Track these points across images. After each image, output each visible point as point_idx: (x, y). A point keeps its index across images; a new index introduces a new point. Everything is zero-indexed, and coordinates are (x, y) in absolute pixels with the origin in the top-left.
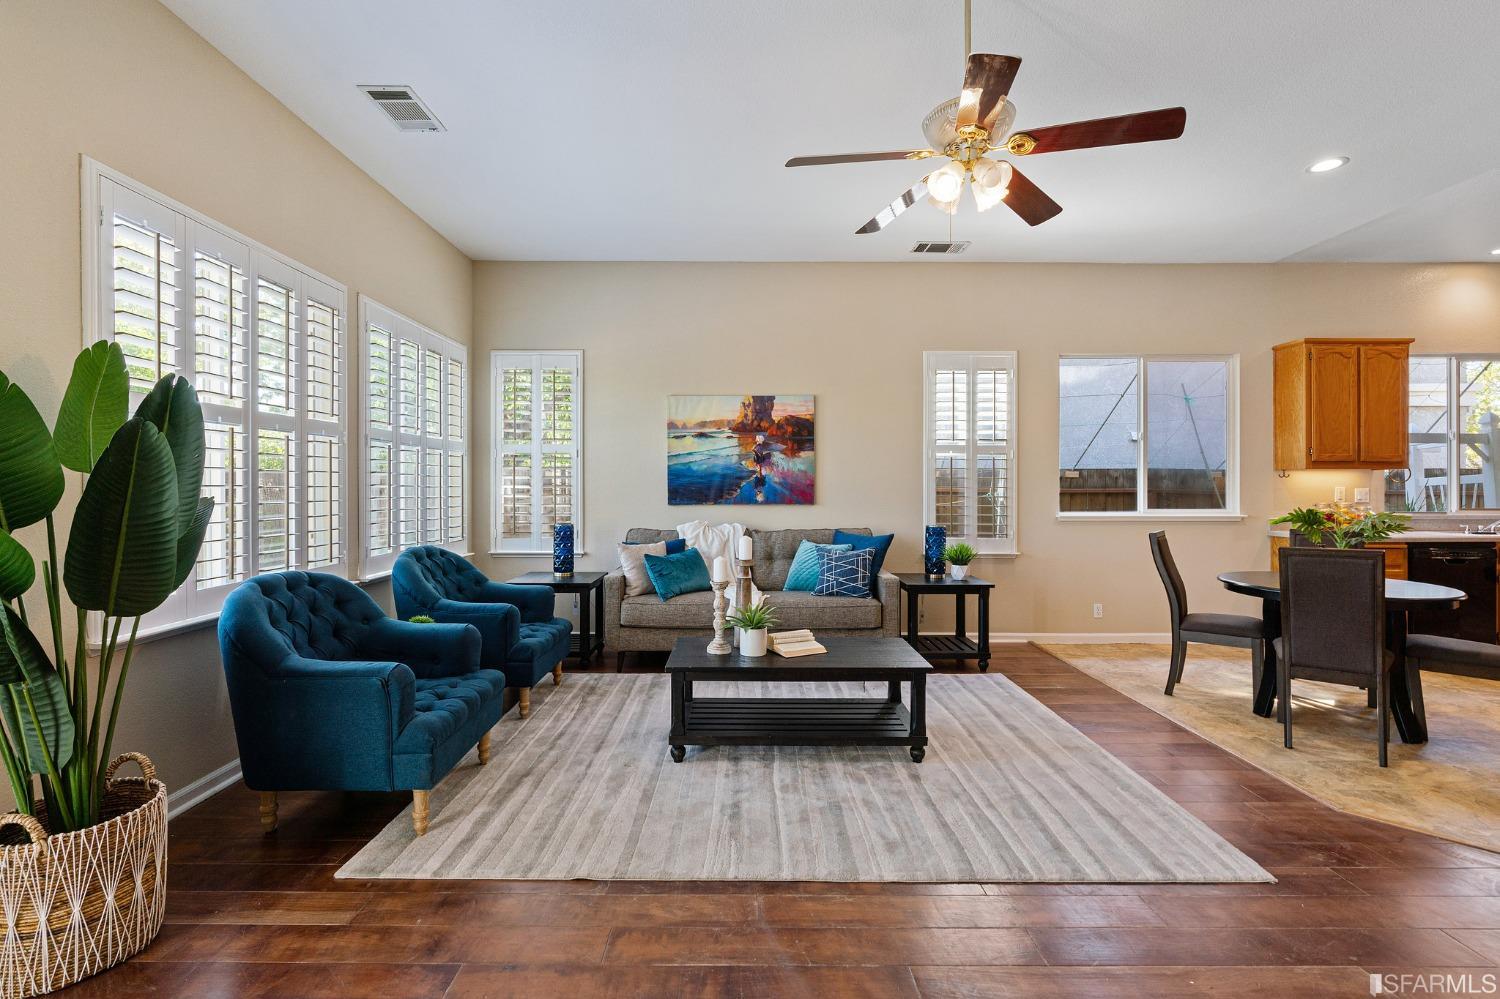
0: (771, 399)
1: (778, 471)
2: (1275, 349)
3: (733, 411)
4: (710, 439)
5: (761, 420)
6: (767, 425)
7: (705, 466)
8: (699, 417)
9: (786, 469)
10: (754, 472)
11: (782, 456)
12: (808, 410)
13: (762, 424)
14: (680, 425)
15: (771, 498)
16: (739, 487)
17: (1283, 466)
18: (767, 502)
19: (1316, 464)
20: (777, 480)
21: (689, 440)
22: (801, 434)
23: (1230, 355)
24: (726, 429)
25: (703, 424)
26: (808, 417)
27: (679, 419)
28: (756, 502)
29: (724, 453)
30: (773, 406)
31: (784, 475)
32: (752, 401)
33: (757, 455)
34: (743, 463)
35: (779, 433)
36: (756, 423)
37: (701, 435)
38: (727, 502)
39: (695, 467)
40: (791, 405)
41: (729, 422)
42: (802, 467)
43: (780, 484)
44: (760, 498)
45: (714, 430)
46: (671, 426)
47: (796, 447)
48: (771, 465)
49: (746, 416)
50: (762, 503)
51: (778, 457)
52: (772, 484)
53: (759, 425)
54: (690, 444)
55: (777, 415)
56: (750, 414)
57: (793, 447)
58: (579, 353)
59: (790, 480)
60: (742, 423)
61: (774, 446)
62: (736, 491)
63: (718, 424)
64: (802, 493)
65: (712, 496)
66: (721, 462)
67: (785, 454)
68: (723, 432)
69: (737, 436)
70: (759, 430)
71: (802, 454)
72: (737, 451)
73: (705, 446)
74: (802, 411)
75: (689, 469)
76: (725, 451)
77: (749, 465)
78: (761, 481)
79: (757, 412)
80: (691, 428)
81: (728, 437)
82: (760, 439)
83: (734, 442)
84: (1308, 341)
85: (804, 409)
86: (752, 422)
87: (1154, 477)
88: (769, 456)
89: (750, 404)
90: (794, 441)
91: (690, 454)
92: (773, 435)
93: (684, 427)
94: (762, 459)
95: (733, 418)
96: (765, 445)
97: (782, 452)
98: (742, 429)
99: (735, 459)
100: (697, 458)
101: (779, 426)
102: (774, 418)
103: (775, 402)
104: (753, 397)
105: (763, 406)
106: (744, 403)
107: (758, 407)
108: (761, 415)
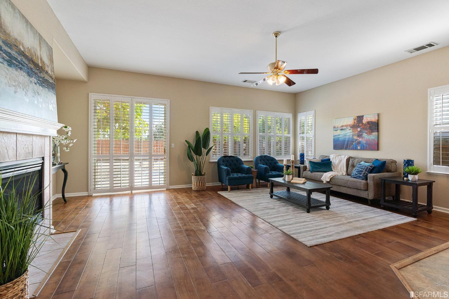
0: (363, 116)
1: (365, 139)
3: (350, 121)
4: (344, 131)
6: (361, 125)
7: (343, 138)
8: (341, 125)
9: (367, 138)
10: (357, 140)
11: (366, 134)
12: (375, 119)
13: (360, 125)
14: (336, 127)
15: (362, 148)
16: (353, 145)
18: (361, 149)
20: (364, 142)
21: (339, 131)
22: (375, 126)
24: (349, 127)
25: (342, 126)
26: (375, 121)
27: (336, 126)
28: (358, 149)
29: (348, 134)
30: (363, 119)
31: (367, 141)
32: (356, 118)
33: (358, 134)
34: (354, 137)
35: (365, 127)
36: (358, 125)
37: (342, 129)
38: (349, 149)
39: (340, 139)
40: (370, 118)
41: (350, 125)
42: (373, 138)
43: (366, 143)
44: (359, 148)
45: (345, 128)
46: (334, 127)
47: (371, 131)
48: (362, 137)
49: (355, 123)
50: (359, 150)
51: (365, 135)
52: (363, 143)
53: (359, 125)
54: (339, 132)
55: (365, 121)
56: (356, 122)
57: (370, 131)
58: (314, 111)
60: (353, 125)
61: (363, 131)
62: (351, 146)
63: (347, 126)
65: (345, 147)
66: (347, 137)
67: (367, 134)
68: (348, 128)
69: (352, 129)
70: (359, 127)
71: (373, 133)
72: (352, 134)
73: (343, 132)
74: (374, 119)
75: (339, 139)
76: (349, 133)
77: (355, 138)
78: (359, 143)
79: (358, 121)
80: (339, 128)
81: (350, 130)
82: (359, 129)
83: (351, 131)
85: (374, 118)
86: (357, 124)
88: (362, 135)
89: (356, 119)
90: (370, 129)
92: (363, 128)
93: (338, 127)
94: (360, 136)
95: (351, 124)
96: (360, 131)
97: (366, 133)
98: (353, 127)
99: (351, 136)
100: (341, 136)
101: (365, 125)
102: (363, 122)
103: (364, 117)
104: (357, 117)
105: (360, 118)
106: (354, 119)
107: (358, 120)
108: (359, 122)
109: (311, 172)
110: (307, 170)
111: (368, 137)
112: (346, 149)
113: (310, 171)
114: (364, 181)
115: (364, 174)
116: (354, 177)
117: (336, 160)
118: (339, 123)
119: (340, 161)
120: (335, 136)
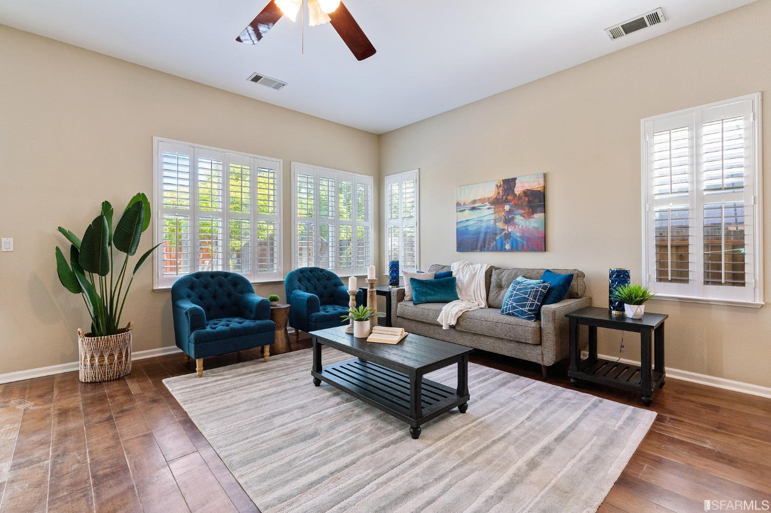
0: (514, 180)
1: (519, 228)
3: (490, 191)
4: (478, 211)
5: (508, 195)
6: (511, 198)
7: (475, 227)
8: (472, 198)
10: (503, 230)
11: (522, 218)
12: (539, 184)
13: (508, 198)
14: (462, 203)
15: (515, 246)
16: (495, 240)
18: (512, 250)
20: (518, 234)
21: (467, 212)
22: (534, 202)
24: (487, 203)
25: (474, 202)
26: (539, 189)
27: (462, 201)
28: (505, 250)
29: (485, 219)
30: (515, 185)
31: (523, 231)
32: (502, 183)
33: (505, 218)
34: (497, 224)
35: (519, 203)
36: (504, 197)
37: (473, 209)
38: (488, 250)
39: (470, 229)
40: (528, 182)
41: (489, 198)
42: (536, 225)
43: (521, 237)
44: (507, 247)
46: (458, 204)
47: (530, 211)
48: (515, 224)
49: (499, 193)
50: (509, 251)
51: (519, 219)
52: (515, 237)
53: (507, 199)
54: (467, 214)
55: (518, 190)
56: (501, 192)
57: (528, 211)
58: (417, 171)
59: (526, 235)
60: (496, 198)
62: (493, 242)
63: (482, 201)
65: (479, 246)
66: (484, 224)
67: (523, 216)
68: (485, 205)
69: (493, 207)
70: (507, 201)
71: (536, 216)
72: (493, 217)
73: (475, 215)
76: (487, 217)
77: (500, 225)
78: (508, 236)
79: (505, 190)
80: (468, 205)
81: (489, 208)
82: (507, 207)
83: (492, 211)
85: (536, 183)
86: (502, 196)
88: (513, 218)
89: (500, 185)
90: (530, 207)
91: (467, 220)
92: (516, 204)
93: (465, 204)
94: (509, 221)
95: (492, 196)
96: (510, 212)
97: (522, 215)
98: (496, 202)
99: (492, 222)
100: (471, 223)
101: (520, 197)
102: (516, 193)
103: (517, 181)
104: (503, 181)
105: (509, 184)
106: (497, 185)
107: (506, 187)
108: (508, 192)
109: (415, 304)
110: (406, 298)
111: (525, 224)
112: (481, 250)
113: (411, 300)
114: (532, 324)
115: (532, 305)
116: (509, 314)
117: (464, 273)
118: (467, 197)
119: (473, 276)
120: (460, 222)
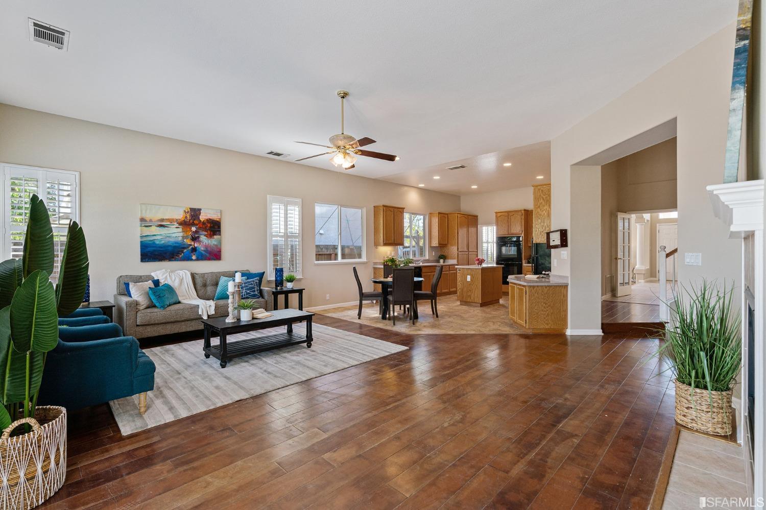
0: (200, 210)
2: (374, 207)
3: (180, 215)
5: (194, 220)
6: (197, 222)
7: (163, 242)
8: (159, 217)
9: (207, 243)
10: (191, 245)
11: (205, 237)
13: (195, 222)
14: (148, 220)
15: (200, 257)
16: (183, 253)
17: (376, 245)
18: (197, 259)
19: (385, 244)
20: (202, 249)
22: (214, 227)
23: (363, 207)
24: (175, 223)
25: (162, 220)
26: (218, 220)
27: (148, 216)
28: (192, 260)
29: (174, 235)
30: (200, 214)
31: (206, 247)
32: (189, 210)
33: (192, 237)
34: (185, 240)
35: (204, 227)
36: (191, 221)
39: (157, 242)
40: (210, 214)
41: (177, 220)
43: (204, 251)
44: (194, 257)
45: (169, 223)
46: (142, 220)
47: (212, 233)
48: (200, 242)
49: (186, 217)
50: (195, 260)
51: (203, 238)
53: (193, 222)
54: (154, 230)
55: (203, 217)
56: (188, 216)
58: (77, 173)
59: (209, 249)
60: (184, 220)
61: (201, 233)
63: (171, 221)
64: (216, 255)
66: (172, 240)
67: (207, 237)
68: (174, 225)
70: (193, 224)
71: (215, 237)
72: (181, 234)
73: (163, 231)
74: (215, 217)
75: (154, 243)
76: (175, 234)
77: (188, 241)
78: (194, 250)
79: (192, 216)
80: (155, 222)
81: (177, 227)
82: (194, 229)
83: (180, 230)
84: (384, 206)
85: (216, 216)
86: (190, 220)
87: (343, 248)
88: (198, 237)
89: (188, 211)
90: (211, 231)
91: (155, 235)
93: (151, 221)
94: (194, 239)
95: (180, 218)
96: (196, 232)
97: (205, 235)
98: (184, 224)
99: (180, 239)
101: (204, 223)
102: (201, 219)
103: (201, 211)
104: (190, 208)
105: (195, 213)
106: (185, 211)
107: (192, 213)
108: (194, 217)
114: (261, 299)
118: (156, 214)
120: (146, 236)
